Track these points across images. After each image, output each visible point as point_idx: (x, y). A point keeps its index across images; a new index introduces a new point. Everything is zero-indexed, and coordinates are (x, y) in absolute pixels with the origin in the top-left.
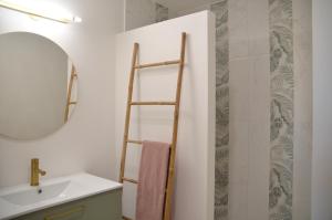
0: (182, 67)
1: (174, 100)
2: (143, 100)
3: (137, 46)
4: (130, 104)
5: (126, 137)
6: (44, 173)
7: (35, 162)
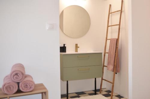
0: (121, 12)
1: (118, 24)
2: (112, 25)
3: (110, 5)
4: (108, 26)
5: (107, 38)
6: (79, 47)
7: (77, 45)
